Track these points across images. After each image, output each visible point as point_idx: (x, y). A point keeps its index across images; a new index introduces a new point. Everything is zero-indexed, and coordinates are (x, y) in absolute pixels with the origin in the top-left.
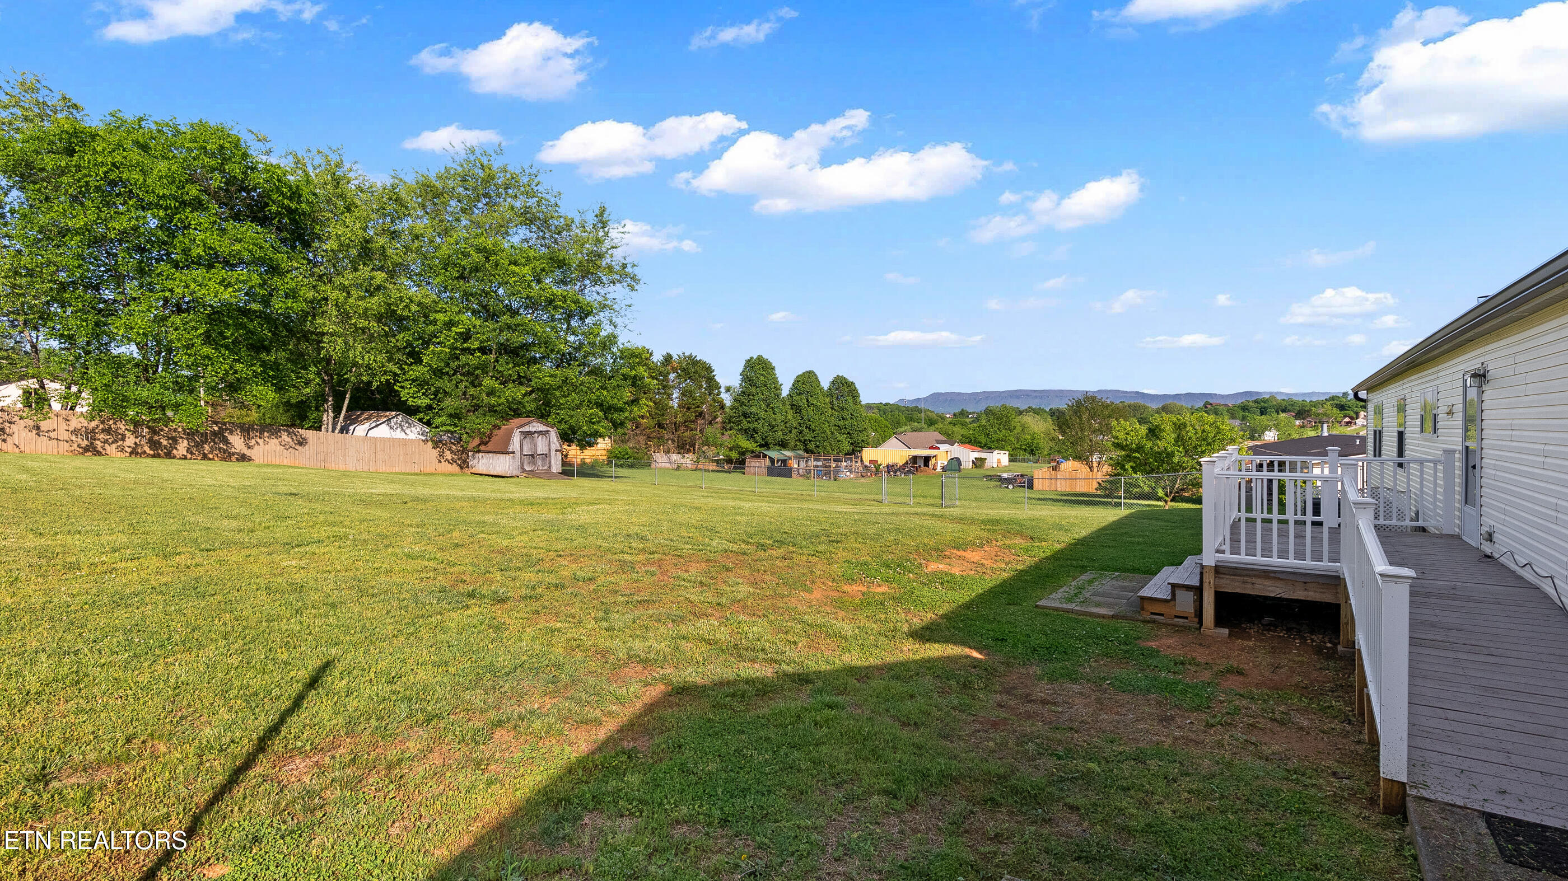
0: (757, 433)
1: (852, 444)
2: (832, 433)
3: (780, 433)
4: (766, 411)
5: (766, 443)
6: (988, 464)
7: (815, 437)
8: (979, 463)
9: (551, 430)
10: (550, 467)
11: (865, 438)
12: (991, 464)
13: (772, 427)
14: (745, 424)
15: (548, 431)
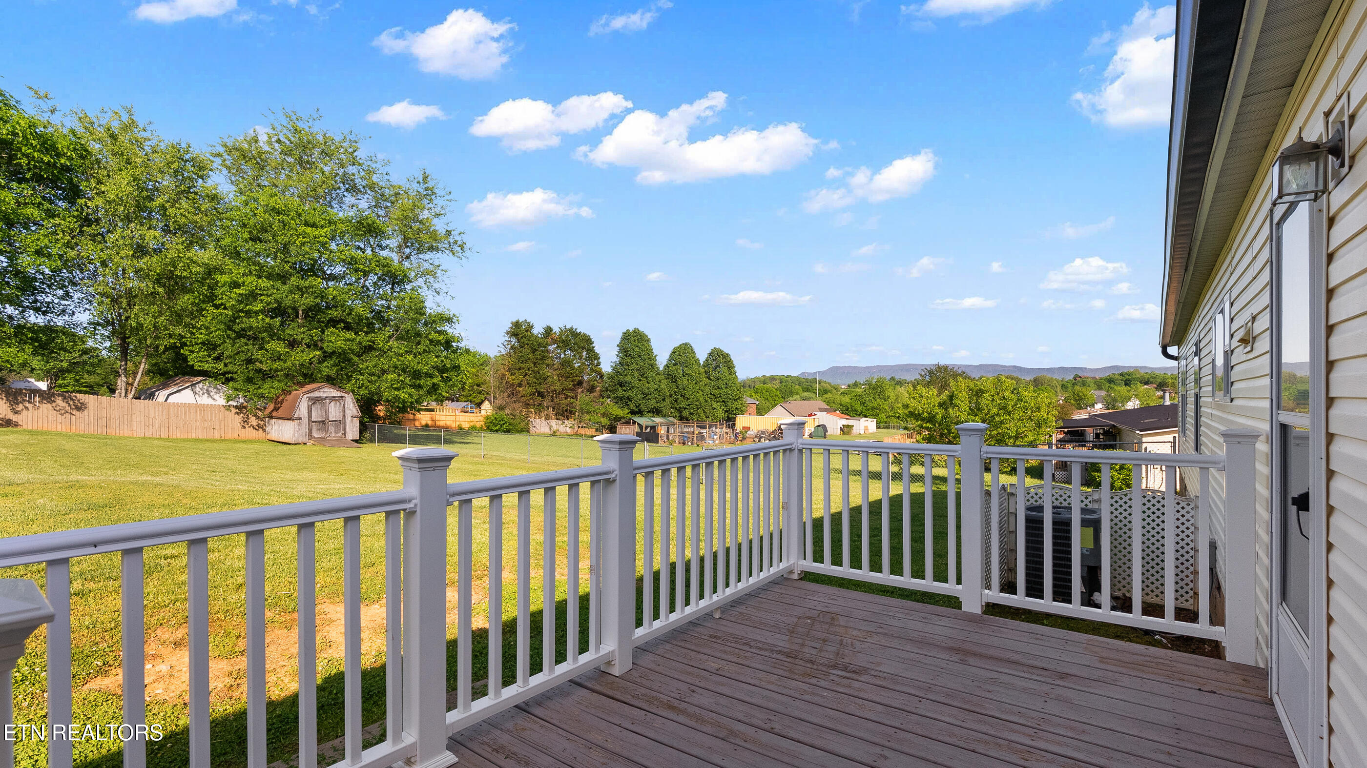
0: (631, 401)
1: (726, 411)
2: (706, 401)
3: (653, 401)
4: (640, 380)
5: (639, 410)
6: (855, 431)
7: (689, 405)
8: (846, 430)
9: (346, 395)
10: (344, 434)
11: (739, 406)
12: (858, 431)
13: (645, 396)
14: (620, 393)
15: (342, 397)
